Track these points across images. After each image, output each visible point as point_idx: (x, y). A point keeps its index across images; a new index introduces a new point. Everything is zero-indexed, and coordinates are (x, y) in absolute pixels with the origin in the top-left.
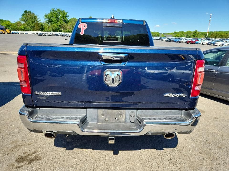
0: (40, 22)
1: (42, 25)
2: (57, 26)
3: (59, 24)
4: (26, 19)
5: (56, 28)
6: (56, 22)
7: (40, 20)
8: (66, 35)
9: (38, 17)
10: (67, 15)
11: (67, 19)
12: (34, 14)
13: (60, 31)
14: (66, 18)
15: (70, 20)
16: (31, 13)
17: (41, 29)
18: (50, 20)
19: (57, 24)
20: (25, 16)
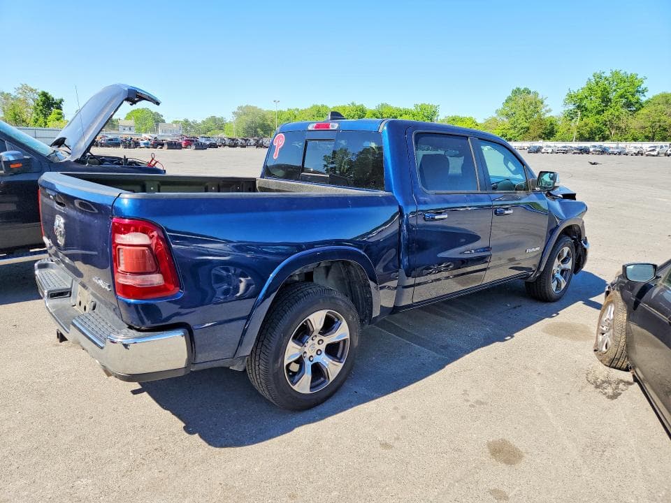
0: (548, 115)
1: (551, 124)
2: (596, 125)
3: (606, 116)
4: (513, 111)
5: (591, 130)
6: (598, 113)
7: (550, 111)
8: (616, 151)
9: (546, 102)
10: (643, 86)
11: (638, 99)
12: (536, 94)
13: (604, 138)
14: (637, 95)
15: (647, 102)
16: (529, 93)
17: (543, 136)
18: (579, 107)
19: (598, 116)
20: (511, 104)
